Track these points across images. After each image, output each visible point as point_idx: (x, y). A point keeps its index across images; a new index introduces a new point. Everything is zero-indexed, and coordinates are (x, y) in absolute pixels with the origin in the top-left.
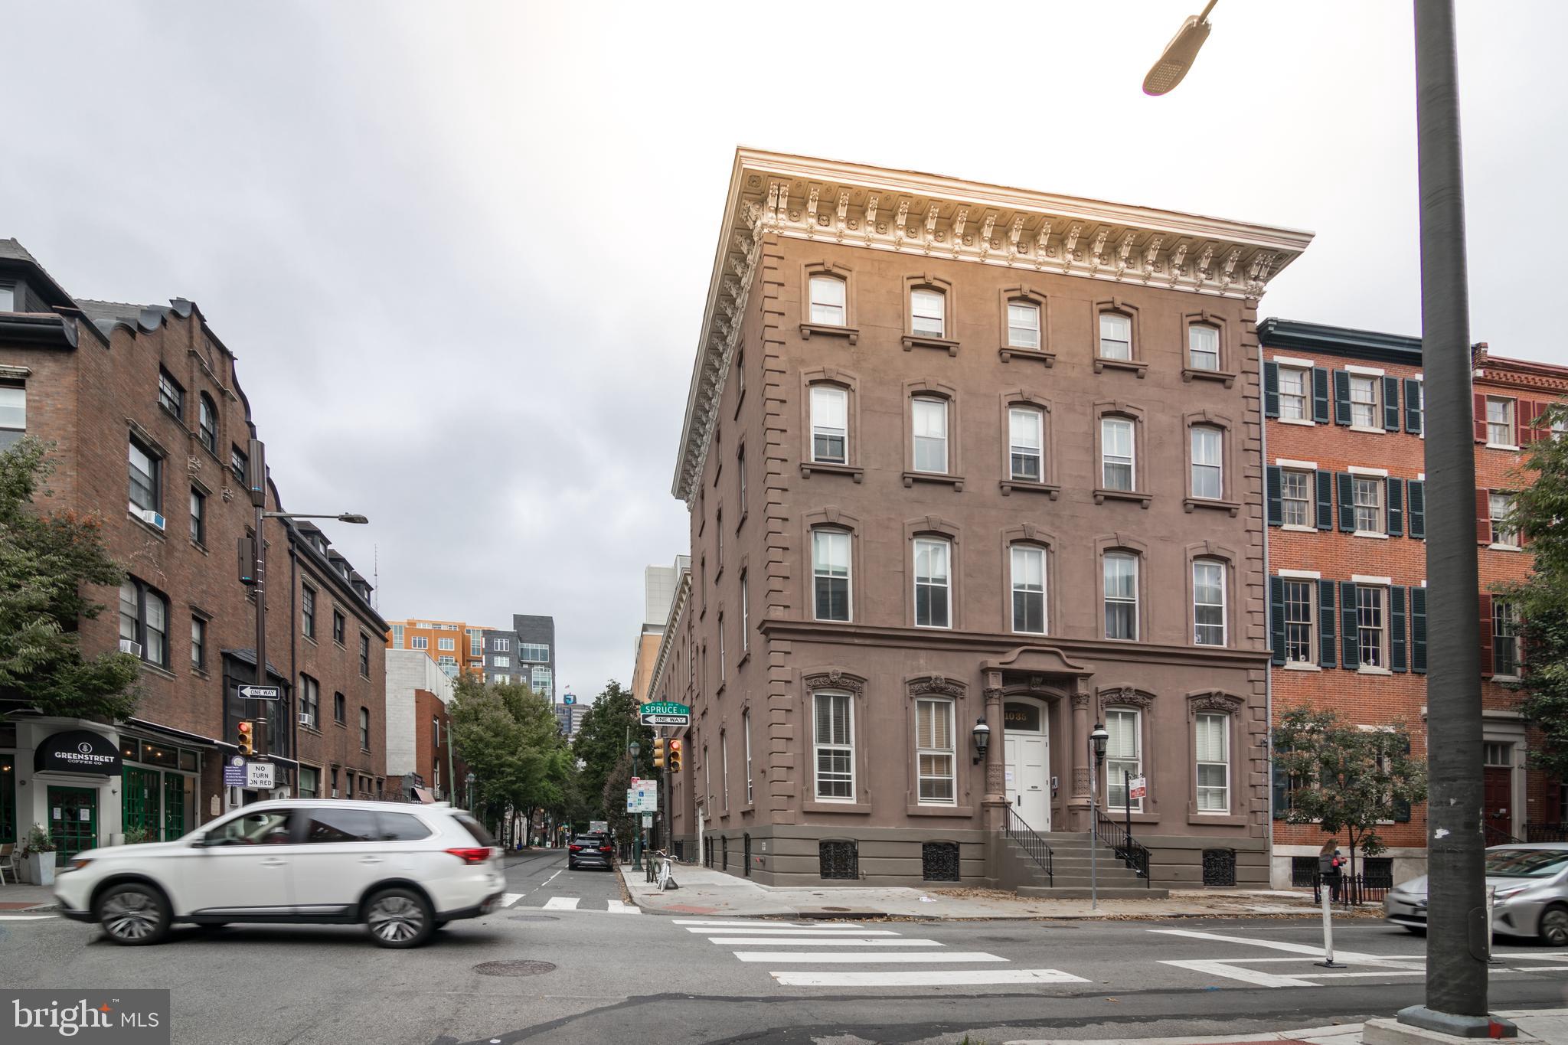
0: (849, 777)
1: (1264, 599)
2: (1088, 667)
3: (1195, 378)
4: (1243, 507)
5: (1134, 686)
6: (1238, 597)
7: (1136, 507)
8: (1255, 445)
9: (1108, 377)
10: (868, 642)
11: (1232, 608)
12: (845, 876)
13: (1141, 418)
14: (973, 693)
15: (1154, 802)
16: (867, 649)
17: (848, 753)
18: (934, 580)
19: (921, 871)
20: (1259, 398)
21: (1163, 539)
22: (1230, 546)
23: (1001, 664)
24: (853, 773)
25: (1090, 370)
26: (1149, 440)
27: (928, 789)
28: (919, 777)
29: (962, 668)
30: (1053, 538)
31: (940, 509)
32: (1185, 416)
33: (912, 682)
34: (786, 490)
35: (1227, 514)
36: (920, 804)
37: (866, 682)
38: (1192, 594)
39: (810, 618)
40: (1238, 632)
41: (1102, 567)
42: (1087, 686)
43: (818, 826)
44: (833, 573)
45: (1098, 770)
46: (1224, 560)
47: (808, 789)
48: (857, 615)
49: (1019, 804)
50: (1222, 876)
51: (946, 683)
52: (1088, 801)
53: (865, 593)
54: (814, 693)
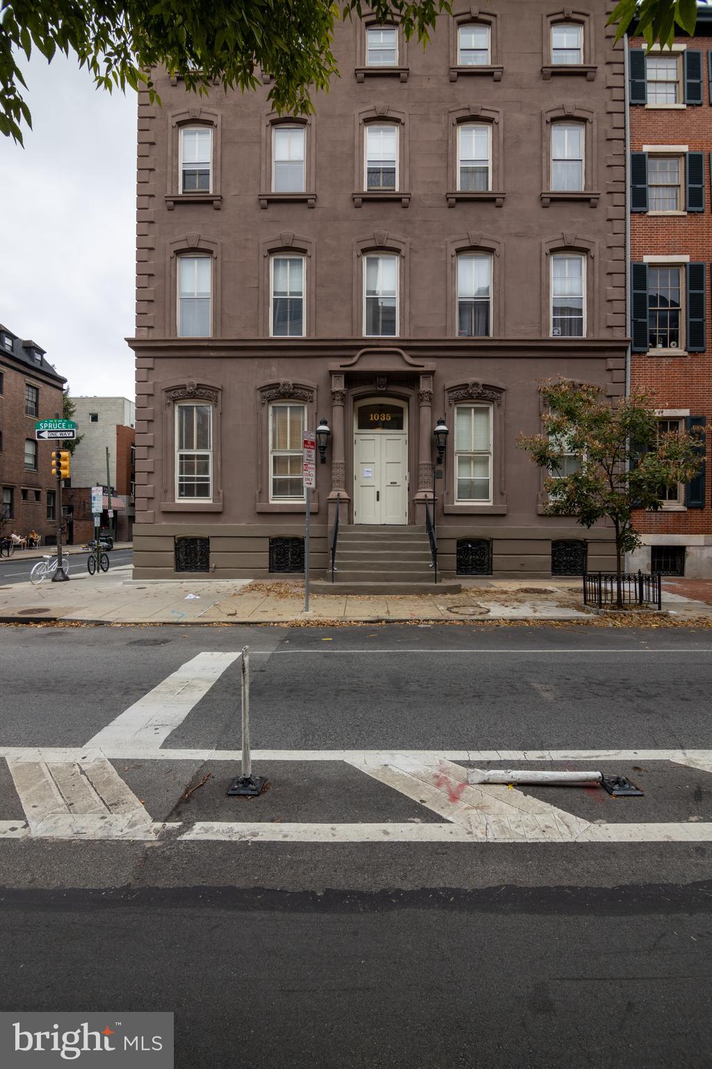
0: (207, 479)
1: (625, 287)
2: (429, 365)
3: (554, 74)
4: (603, 196)
5: (481, 381)
6: (597, 286)
7: (490, 206)
8: (619, 134)
9: (464, 85)
10: (223, 354)
11: (591, 299)
12: (197, 569)
13: (496, 120)
14: (323, 397)
15: (502, 494)
16: (223, 360)
17: (206, 457)
18: (292, 294)
19: (266, 564)
20: (624, 87)
21: (517, 235)
22: (587, 237)
23: (341, 366)
24: (210, 475)
25: (446, 80)
26: (504, 140)
27: (282, 488)
28: (271, 476)
29: (311, 373)
30: (404, 243)
31: (293, 226)
32: (544, 112)
33: (262, 389)
34: (152, 222)
35: (587, 205)
36: (271, 502)
37: (220, 392)
38: (548, 286)
39: (170, 336)
40: (596, 321)
41: (454, 268)
42: (430, 383)
43: (175, 524)
44: (197, 293)
45: (443, 464)
46: (584, 251)
47: (166, 492)
48: (215, 331)
49: (378, 500)
50: (574, 566)
51: (294, 388)
52: (426, 496)
53: (222, 309)
54: (177, 403)
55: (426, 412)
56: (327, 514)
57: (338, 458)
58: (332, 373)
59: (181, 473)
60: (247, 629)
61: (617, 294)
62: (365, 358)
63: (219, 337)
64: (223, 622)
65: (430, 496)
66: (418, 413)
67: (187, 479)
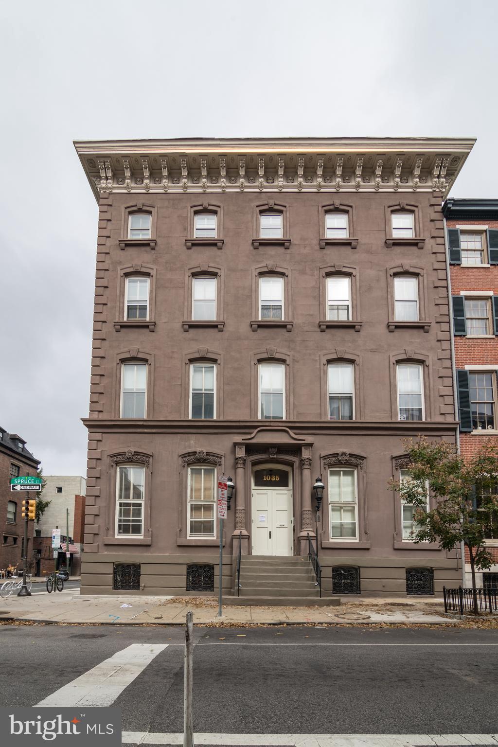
0: (140, 521)
1: (453, 386)
2: (309, 439)
3: (395, 244)
4: (433, 325)
5: (348, 451)
6: (431, 386)
7: (352, 331)
8: (443, 283)
9: (331, 251)
10: (154, 431)
11: (428, 394)
12: (130, 588)
13: (354, 274)
14: (228, 461)
15: (366, 534)
16: (153, 436)
17: (140, 505)
18: (206, 390)
19: (184, 584)
20: (445, 253)
21: (372, 351)
22: (423, 352)
23: (243, 440)
24: (142, 518)
25: (317, 247)
26: (360, 287)
27: (197, 528)
28: (189, 519)
29: (221, 445)
30: (289, 355)
31: (208, 343)
32: (388, 269)
33: (183, 456)
34: (105, 340)
35: (422, 331)
36: (188, 538)
37: (151, 458)
38: (395, 386)
39: (115, 417)
40: (432, 411)
41: (325, 373)
42: (310, 452)
43: (114, 553)
44: (136, 389)
45: (320, 511)
46: (421, 362)
47: (108, 529)
48: (148, 415)
49: (270, 537)
50: (424, 588)
51: (207, 455)
52: (308, 534)
53: (154, 399)
54: (118, 466)
55: (306, 472)
56: (231, 546)
57: (241, 505)
58: (235, 444)
59: (120, 516)
60: (171, 628)
61: (448, 391)
62: (261, 434)
63: (151, 418)
64: (151, 623)
65: (312, 534)
66: (301, 474)
67: (125, 521)
